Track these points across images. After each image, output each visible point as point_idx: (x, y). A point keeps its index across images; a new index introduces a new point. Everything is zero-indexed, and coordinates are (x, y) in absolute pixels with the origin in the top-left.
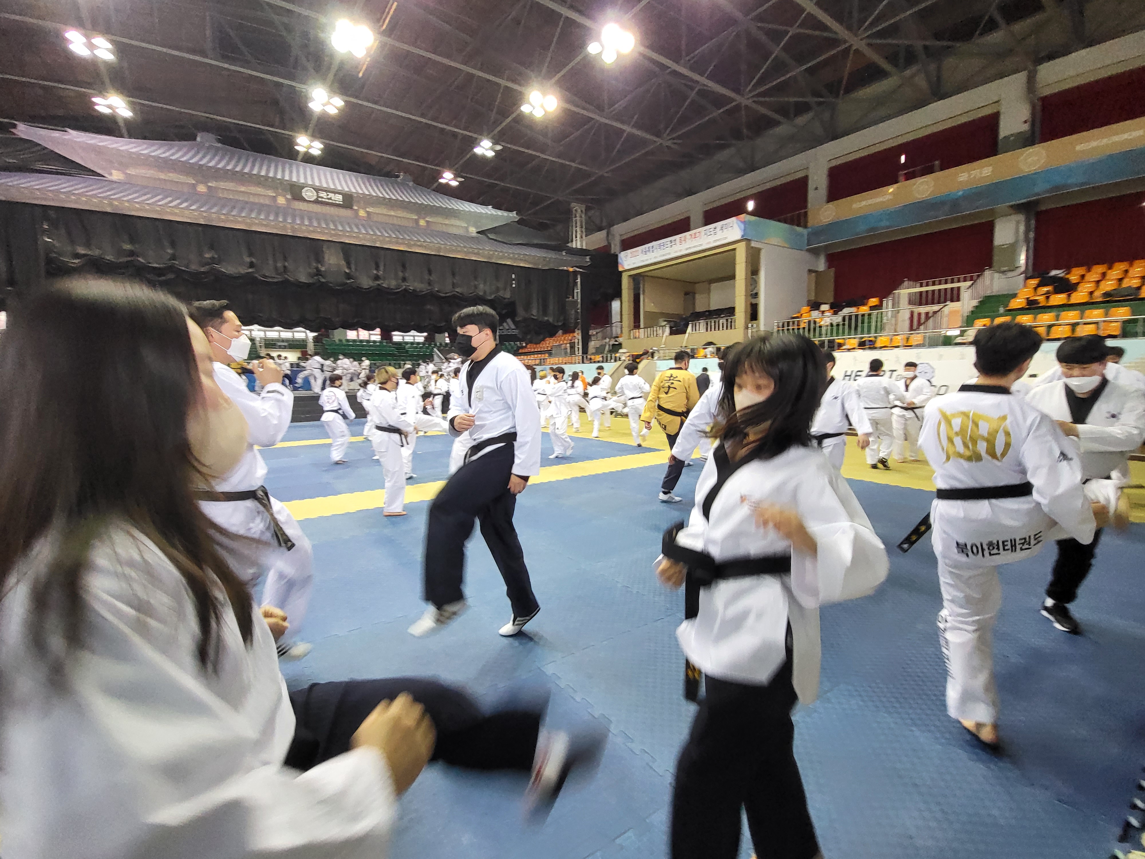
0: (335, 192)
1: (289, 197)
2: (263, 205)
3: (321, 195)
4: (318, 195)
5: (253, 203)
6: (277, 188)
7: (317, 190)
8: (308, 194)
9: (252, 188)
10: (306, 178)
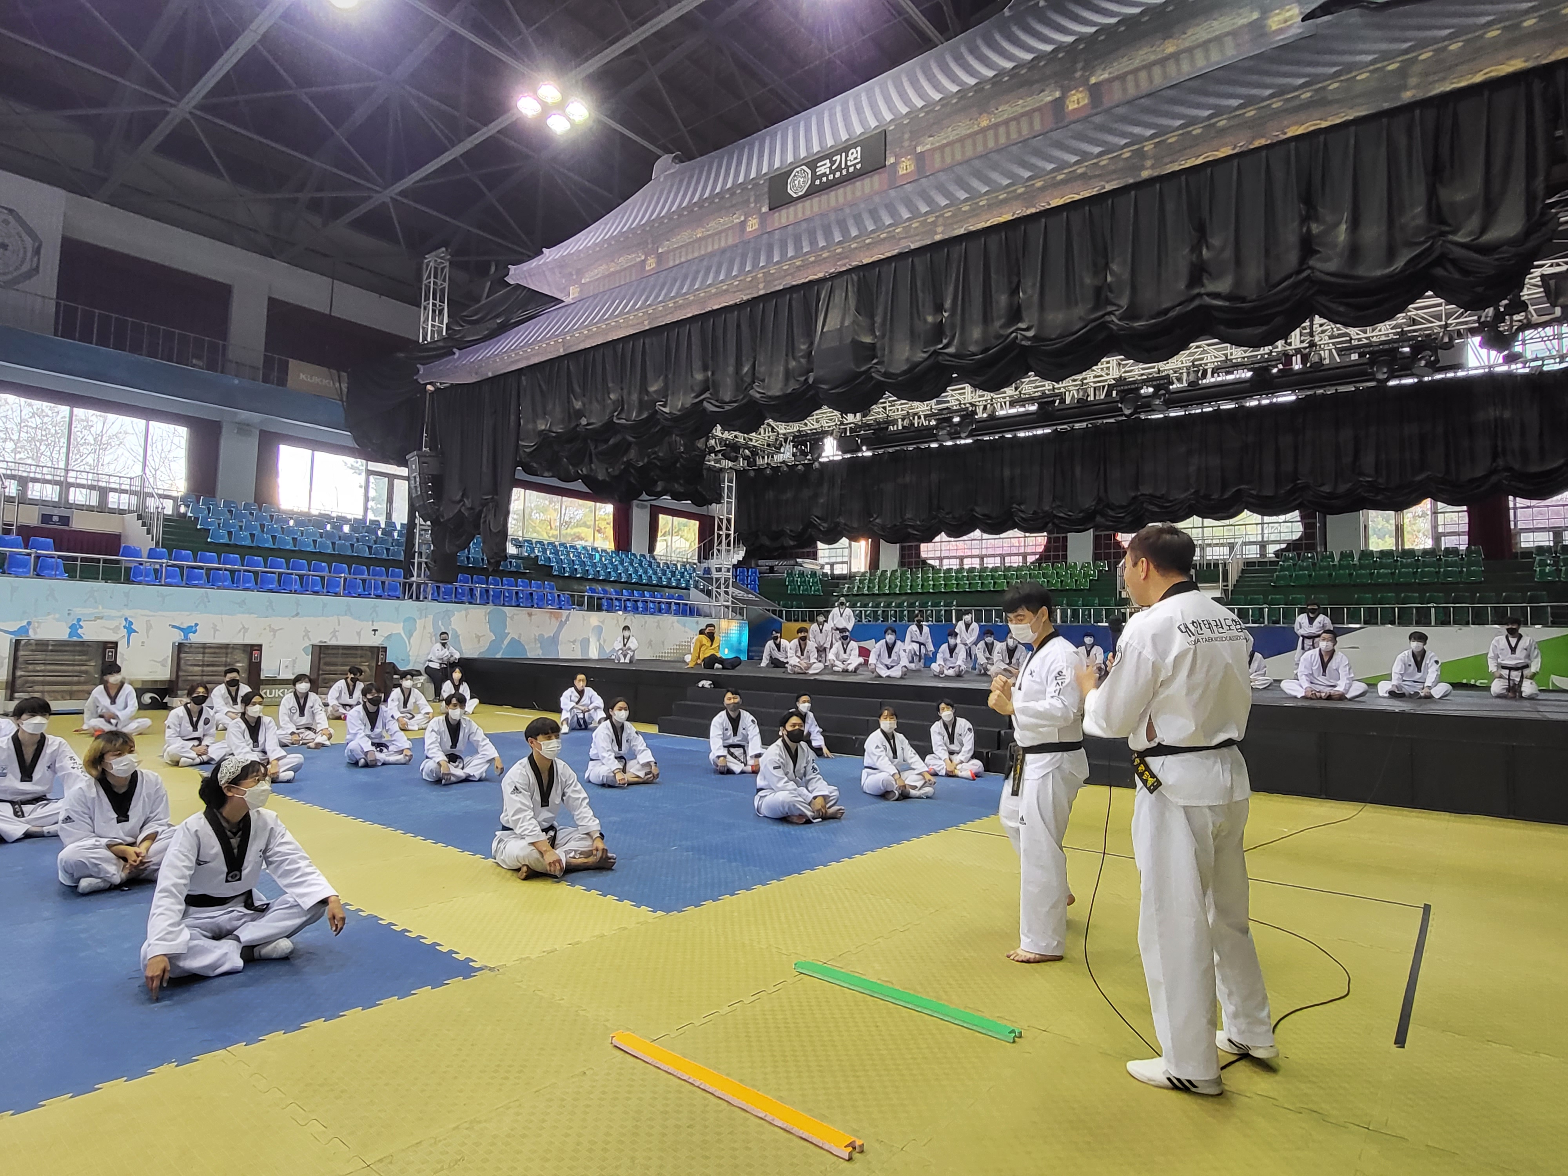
0: (845, 149)
1: (765, 209)
2: (723, 251)
3: (820, 171)
4: (814, 172)
5: (712, 254)
6: (748, 201)
7: (812, 165)
8: (797, 185)
9: (712, 224)
10: (796, 148)
